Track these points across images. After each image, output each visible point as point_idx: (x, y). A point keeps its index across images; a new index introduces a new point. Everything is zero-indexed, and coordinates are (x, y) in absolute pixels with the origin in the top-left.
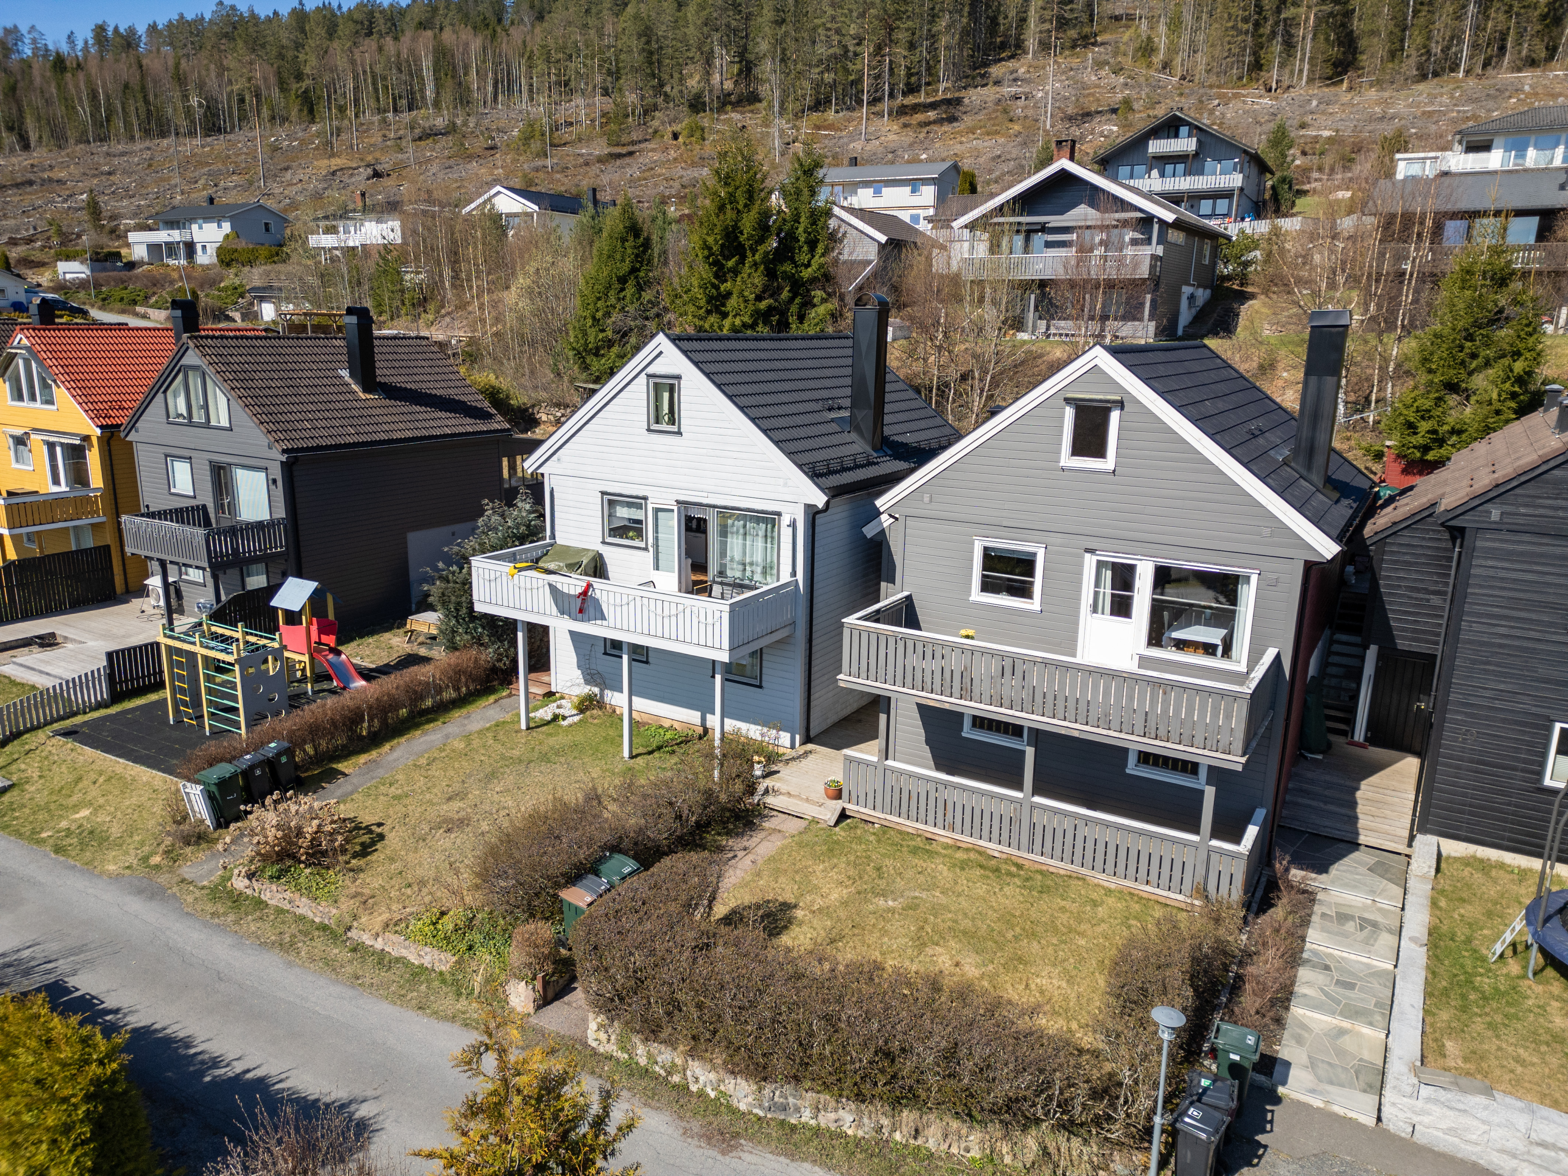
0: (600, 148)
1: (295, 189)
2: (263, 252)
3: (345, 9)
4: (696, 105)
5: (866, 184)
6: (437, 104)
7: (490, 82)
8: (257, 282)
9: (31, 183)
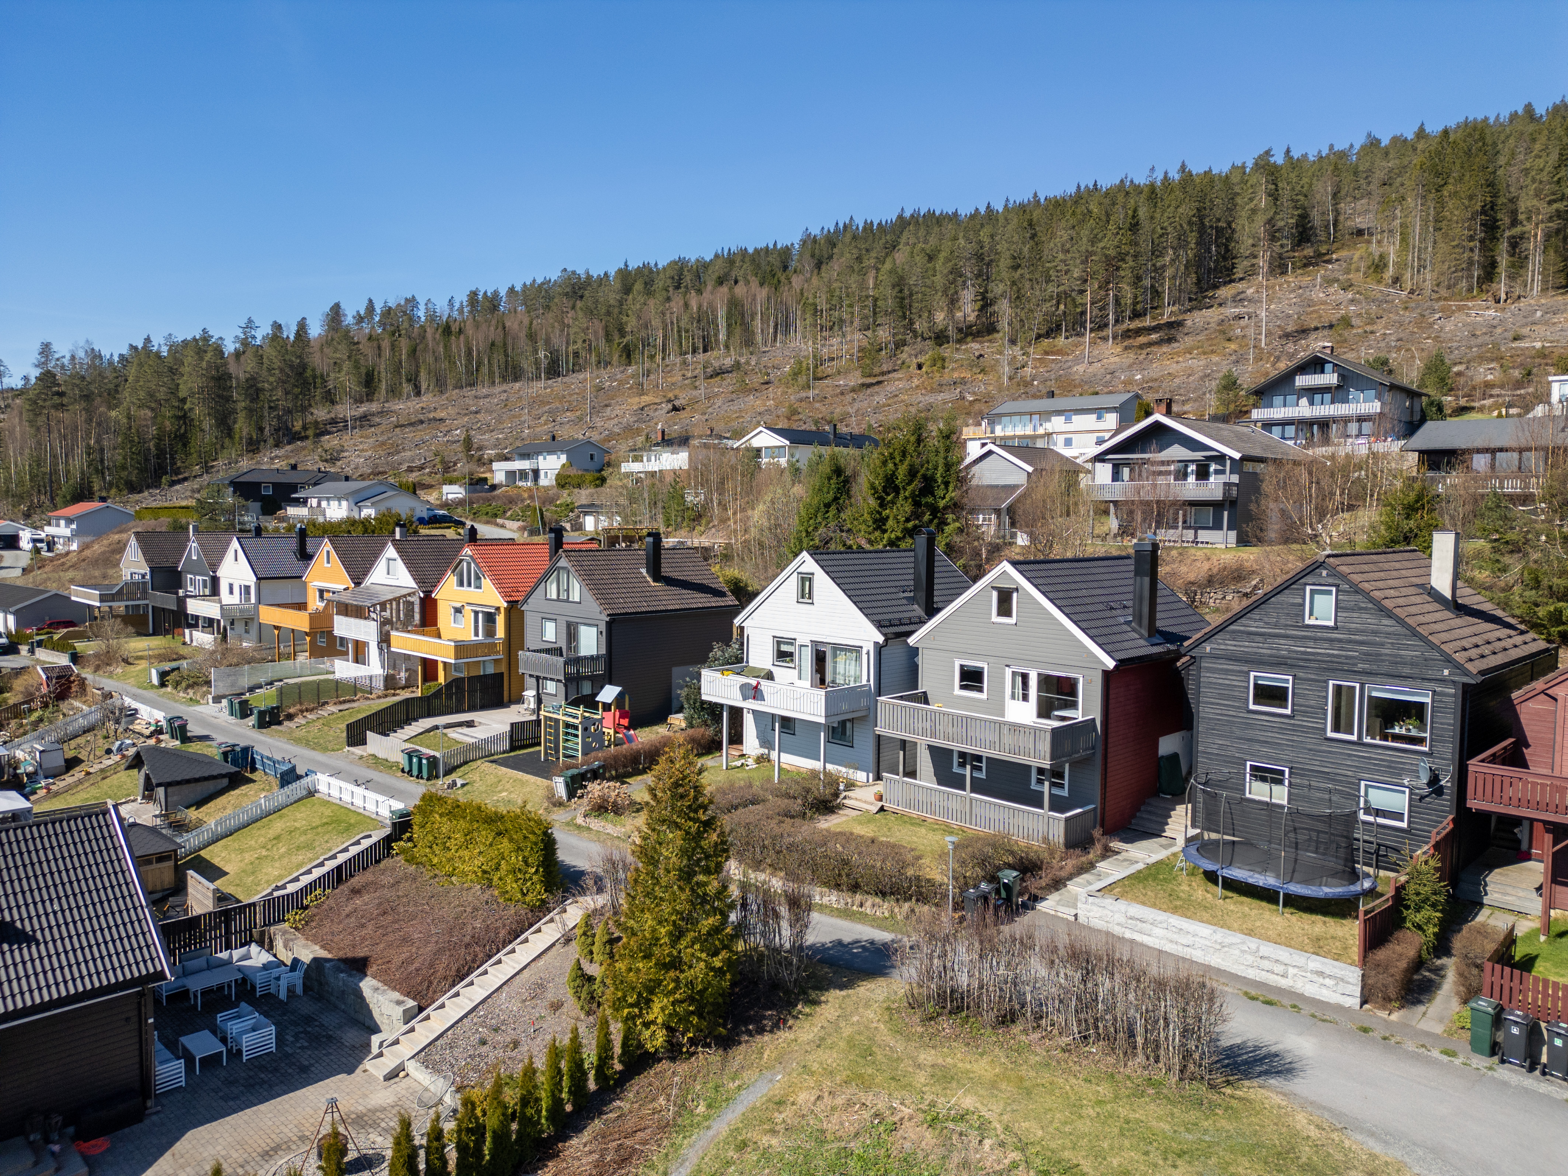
0: (855, 379)
1: (612, 422)
2: (589, 477)
3: (660, 266)
4: (940, 338)
5: (1059, 413)
6: (727, 347)
7: (772, 324)
8: (584, 501)
9: (422, 422)
